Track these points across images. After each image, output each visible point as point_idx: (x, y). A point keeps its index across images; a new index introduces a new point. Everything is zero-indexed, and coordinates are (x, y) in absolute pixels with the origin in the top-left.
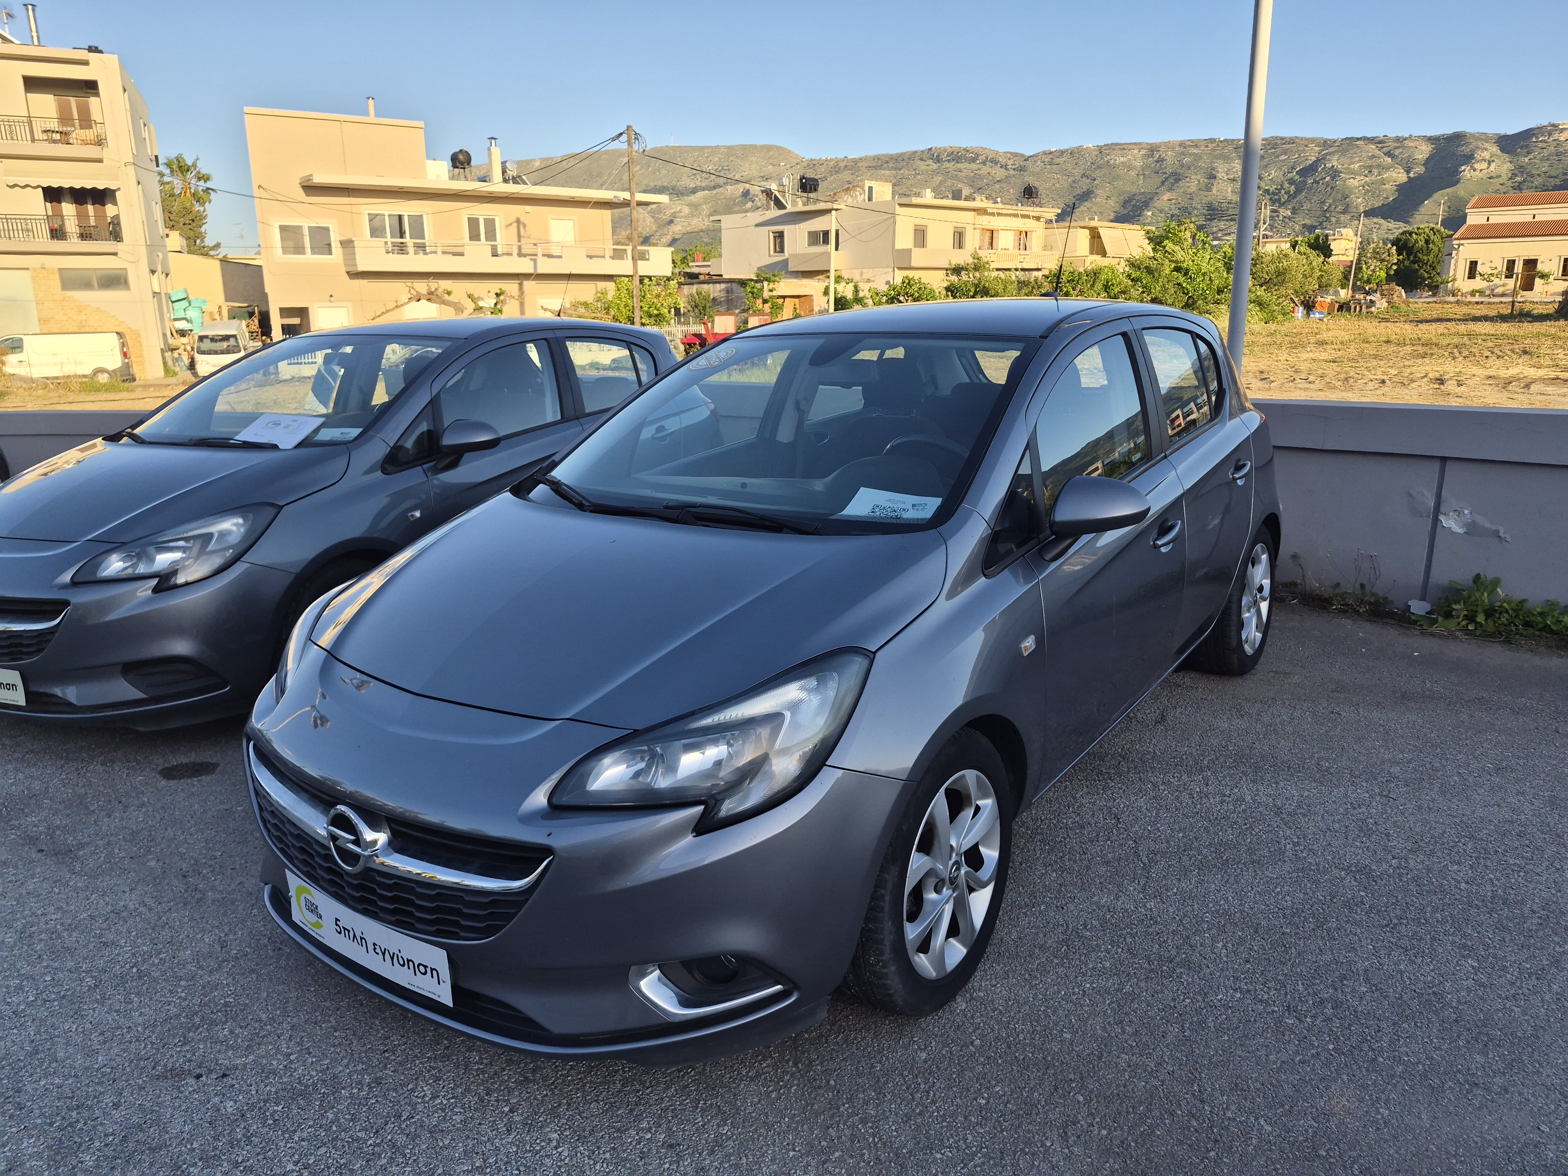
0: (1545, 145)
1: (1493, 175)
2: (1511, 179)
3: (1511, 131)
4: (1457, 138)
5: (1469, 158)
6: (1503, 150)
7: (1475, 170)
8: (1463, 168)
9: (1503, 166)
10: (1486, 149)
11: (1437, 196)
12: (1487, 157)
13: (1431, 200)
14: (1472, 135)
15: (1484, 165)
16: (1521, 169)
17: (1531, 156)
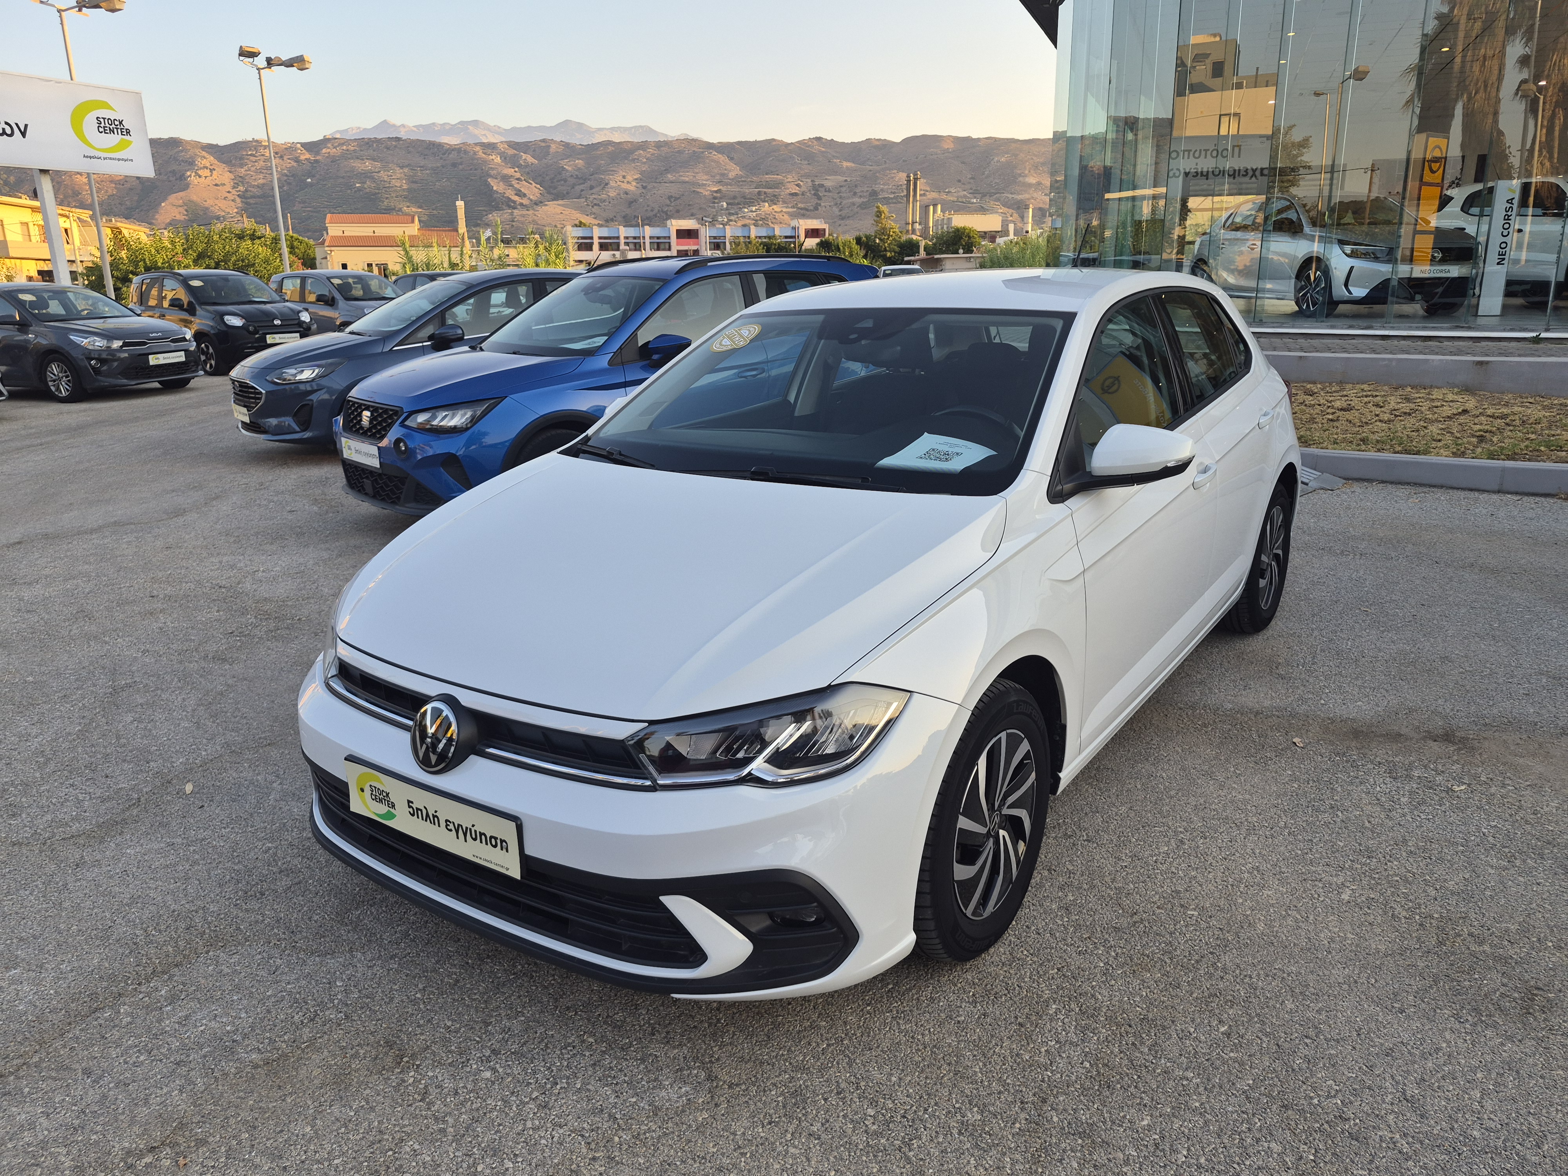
0: (253, 159)
1: (219, 183)
2: (234, 187)
3: (222, 143)
4: (174, 143)
5: (191, 163)
6: (220, 160)
7: (200, 176)
8: (189, 173)
9: (223, 175)
10: (205, 158)
11: (173, 198)
12: (208, 165)
13: (167, 202)
14: (187, 142)
15: (207, 173)
16: (239, 181)
17: (246, 168)
